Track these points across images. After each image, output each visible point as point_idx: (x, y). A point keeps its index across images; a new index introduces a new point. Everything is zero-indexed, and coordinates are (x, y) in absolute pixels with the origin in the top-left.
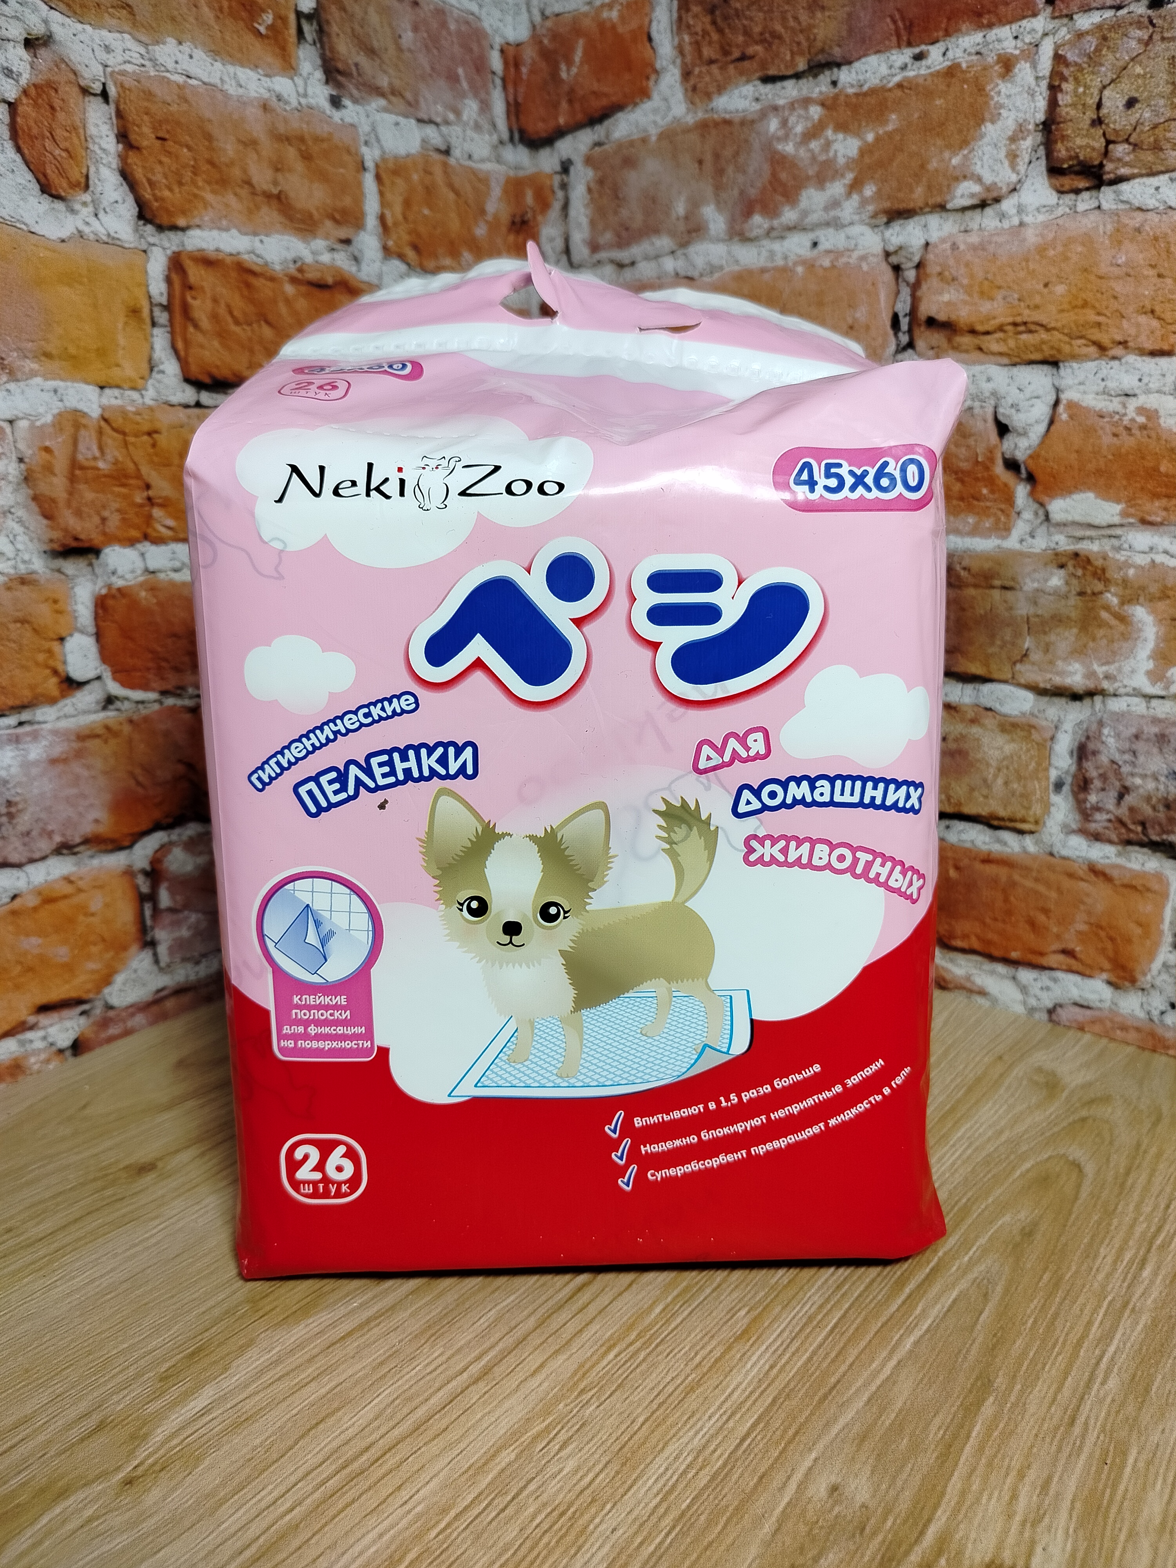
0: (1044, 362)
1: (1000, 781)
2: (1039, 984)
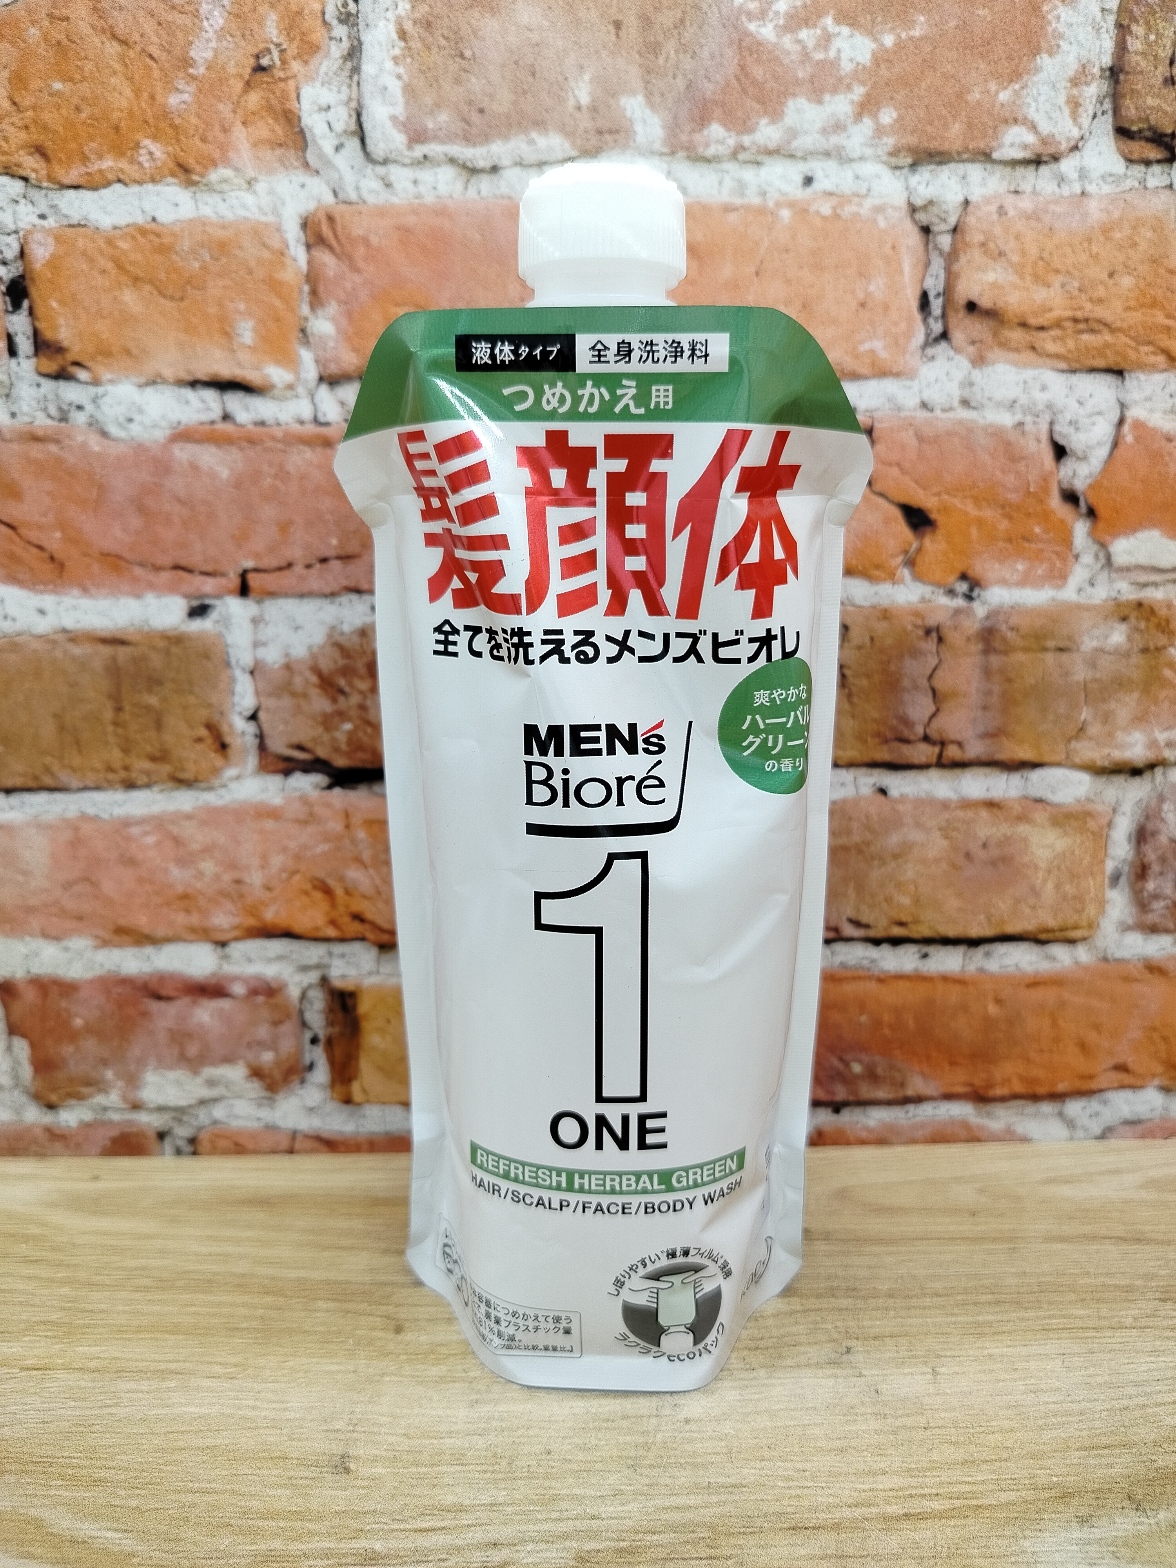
0: (1108, 371)
1: (1050, 886)
2: (1088, 1112)
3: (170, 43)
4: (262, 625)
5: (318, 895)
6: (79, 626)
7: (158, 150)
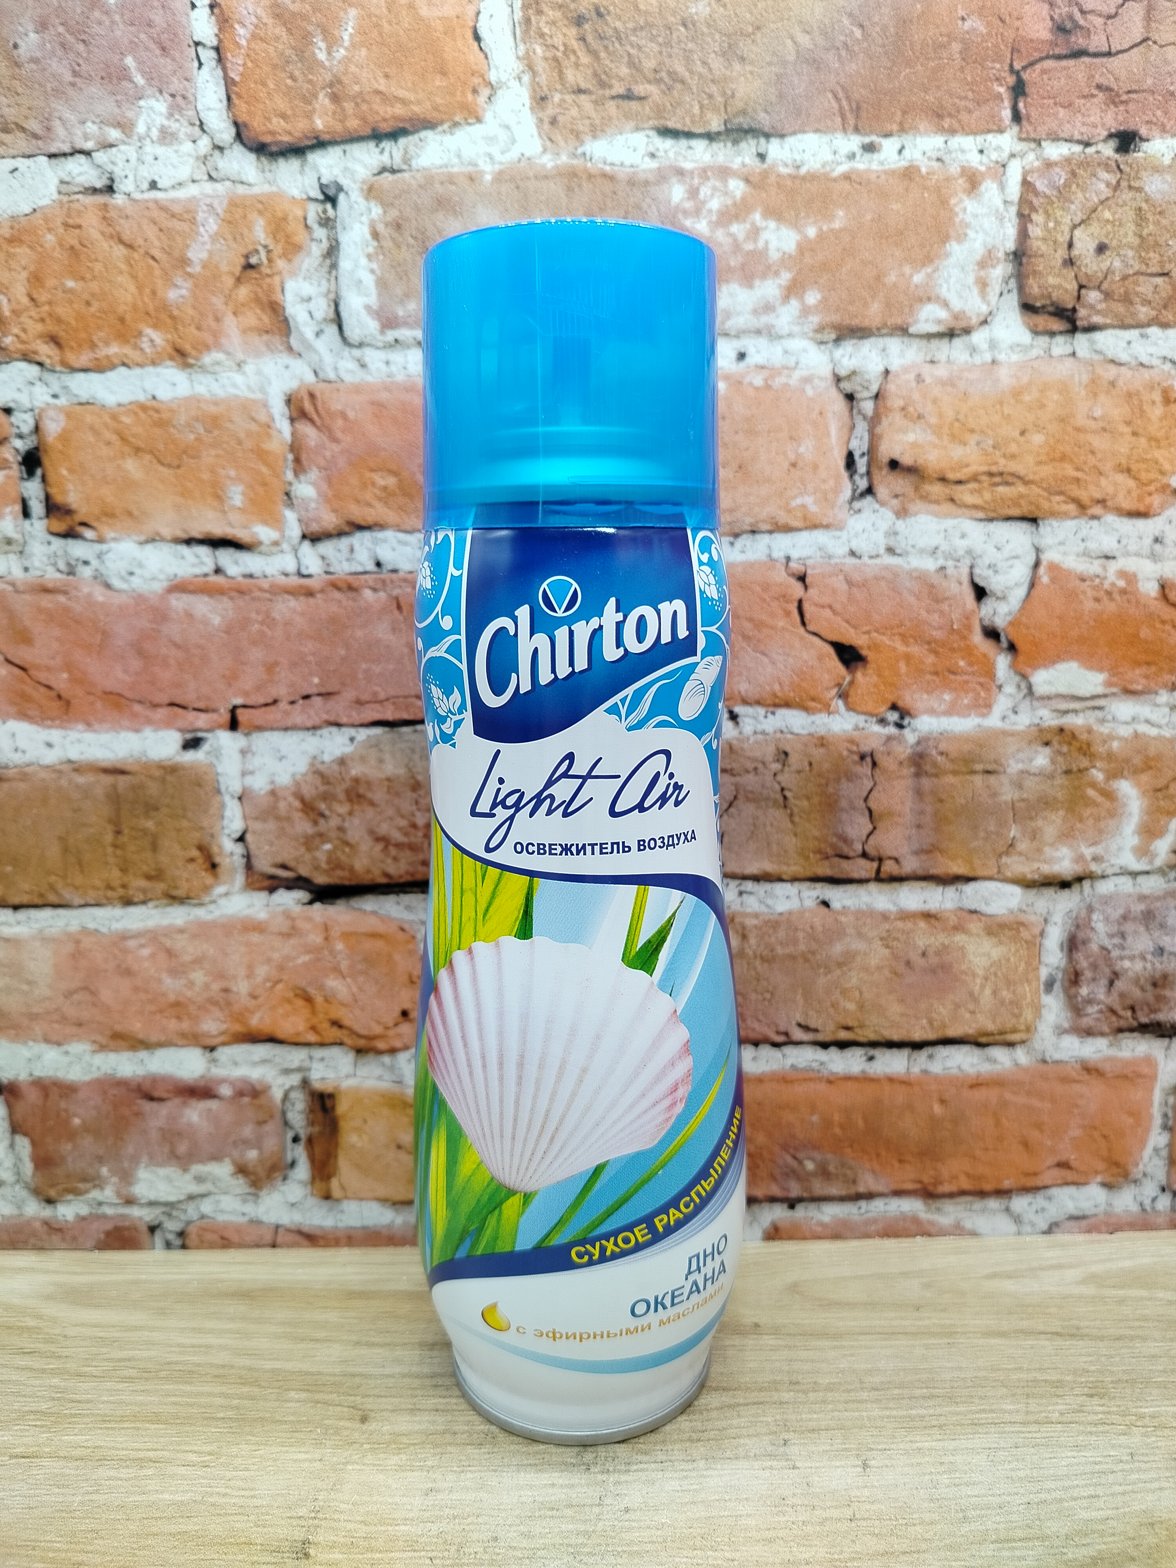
0: (1023, 519)
1: (988, 992)
2: (1034, 1208)
3: (170, 246)
4: (249, 756)
5: (300, 1003)
6: (83, 757)
7: (158, 337)
